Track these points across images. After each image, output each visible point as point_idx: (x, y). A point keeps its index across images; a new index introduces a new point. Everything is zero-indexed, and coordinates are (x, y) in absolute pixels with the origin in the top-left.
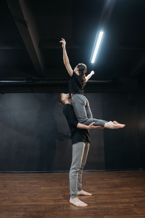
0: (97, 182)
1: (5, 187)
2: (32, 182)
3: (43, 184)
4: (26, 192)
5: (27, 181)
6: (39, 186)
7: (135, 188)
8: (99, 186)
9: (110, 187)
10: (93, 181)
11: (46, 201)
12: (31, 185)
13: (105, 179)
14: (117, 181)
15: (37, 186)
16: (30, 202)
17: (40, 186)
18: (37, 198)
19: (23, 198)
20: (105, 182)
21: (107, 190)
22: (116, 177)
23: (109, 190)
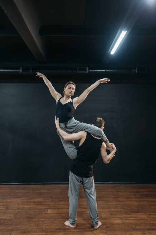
0: (110, 203)
1: (7, 209)
2: (36, 200)
3: (50, 204)
4: (33, 218)
5: (30, 199)
6: (45, 207)
7: (152, 216)
8: (113, 210)
9: (124, 212)
10: (106, 202)
11: (55, 230)
12: (36, 206)
13: (120, 199)
14: (133, 203)
15: (43, 207)
16: (40, 233)
17: (46, 209)
18: (46, 227)
19: (31, 227)
20: (119, 203)
21: (120, 216)
22: (134, 195)
23: (122, 216)
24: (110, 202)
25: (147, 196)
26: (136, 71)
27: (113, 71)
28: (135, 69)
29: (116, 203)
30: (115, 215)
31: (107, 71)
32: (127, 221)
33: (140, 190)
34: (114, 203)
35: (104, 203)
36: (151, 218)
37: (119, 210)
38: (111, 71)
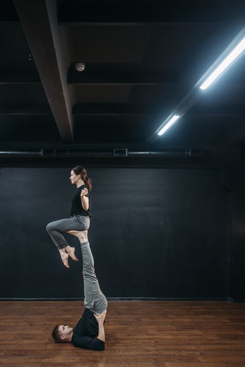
9: (175, 328)
10: (152, 319)
13: (169, 315)
14: (186, 320)
20: (169, 320)
21: (171, 332)
22: (187, 312)
23: (173, 333)
24: (157, 319)
25: (203, 313)
26: (190, 153)
27: (159, 153)
28: (188, 151)
29: (164, 320)
30: (165, 331)
31: (152, 153)
32: (179, 337)
33: (194, 307)
34: (162, 320)
35: (150, 320)
36: (208, 334)
37: (169, 326)
38: (157, 153)
